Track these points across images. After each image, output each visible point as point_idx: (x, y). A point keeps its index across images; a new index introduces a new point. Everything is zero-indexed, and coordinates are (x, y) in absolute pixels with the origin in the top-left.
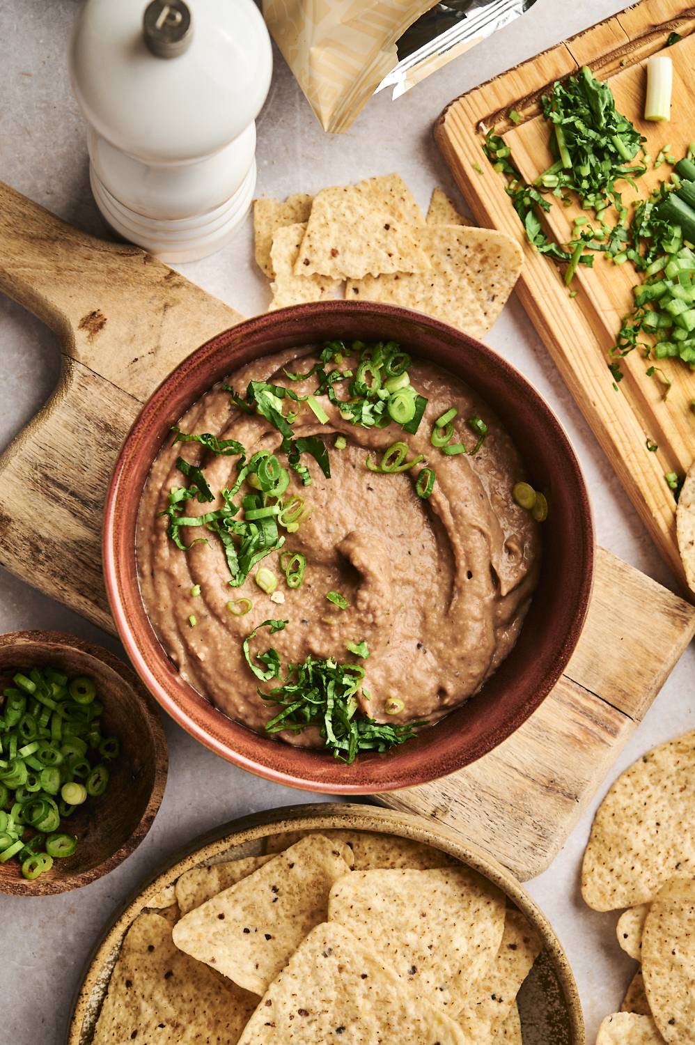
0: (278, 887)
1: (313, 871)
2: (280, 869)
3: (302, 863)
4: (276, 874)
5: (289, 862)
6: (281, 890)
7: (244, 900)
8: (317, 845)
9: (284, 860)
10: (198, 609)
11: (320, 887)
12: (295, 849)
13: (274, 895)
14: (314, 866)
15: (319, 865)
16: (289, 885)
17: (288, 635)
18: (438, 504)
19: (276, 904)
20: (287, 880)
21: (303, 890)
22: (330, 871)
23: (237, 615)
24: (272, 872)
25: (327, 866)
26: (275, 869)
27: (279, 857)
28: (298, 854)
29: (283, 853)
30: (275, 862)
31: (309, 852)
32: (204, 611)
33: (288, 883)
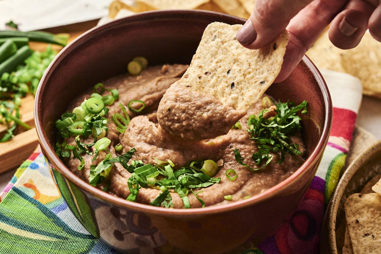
0: (366, 233)
1: (365, 212)
2: (356, 228)
3: (358, 216)
4: (358, 231)
5: (354, 222)
6: (369, 232)
7: (365, 251)
8: (352, 204)
9: (353, 225)
10: (239, 197)
11: (376, 212)
12: (349, 217)
13: (370, 236)
14: (363, 210)
15: (364, 207)
16: (368, 227)
17: (242, 151)
18: (148, 100)
19: (375, 237)
20: (364, 227)
21: (374, 221)
22: (369, 202)
23: (237, 177)
24: (356, 233)
25: (366, 202)
26: (355, 231)
27: (349, 226)
28: (352, 216)
29: (348, 223)
30: (351, 229)
31: (353, 210)
32: (240, 193)
33: (366, 227)
